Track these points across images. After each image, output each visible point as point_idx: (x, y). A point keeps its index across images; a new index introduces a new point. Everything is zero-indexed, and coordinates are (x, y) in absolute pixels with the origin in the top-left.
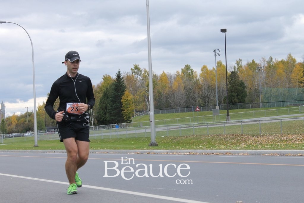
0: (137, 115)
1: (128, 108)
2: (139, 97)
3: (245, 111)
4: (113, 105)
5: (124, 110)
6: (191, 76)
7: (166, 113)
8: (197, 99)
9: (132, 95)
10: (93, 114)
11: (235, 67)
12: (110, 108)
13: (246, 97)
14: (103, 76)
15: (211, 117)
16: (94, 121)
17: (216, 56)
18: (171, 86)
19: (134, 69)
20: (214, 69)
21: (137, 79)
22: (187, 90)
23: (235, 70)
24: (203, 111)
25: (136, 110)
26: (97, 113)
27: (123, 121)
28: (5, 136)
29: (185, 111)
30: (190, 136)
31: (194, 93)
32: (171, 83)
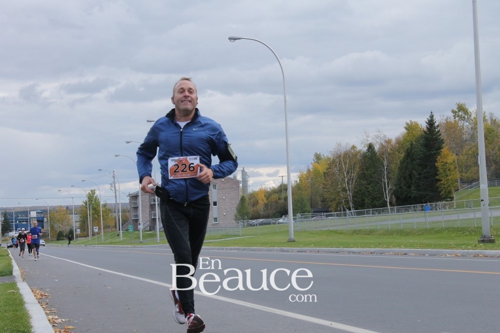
0: (463, 187)
1: (447, 176)
2: (466, 158)
4: (423, 171)
9: (454, 155)
10: (388, 188)
12: (417, 176)
14: (406, 123)
16: (391, 199)
19: (457, 110)
21: (463, 126)
25: (461, 180)
26: (396, 185)
27: (440, 199)
28: (246, 224)
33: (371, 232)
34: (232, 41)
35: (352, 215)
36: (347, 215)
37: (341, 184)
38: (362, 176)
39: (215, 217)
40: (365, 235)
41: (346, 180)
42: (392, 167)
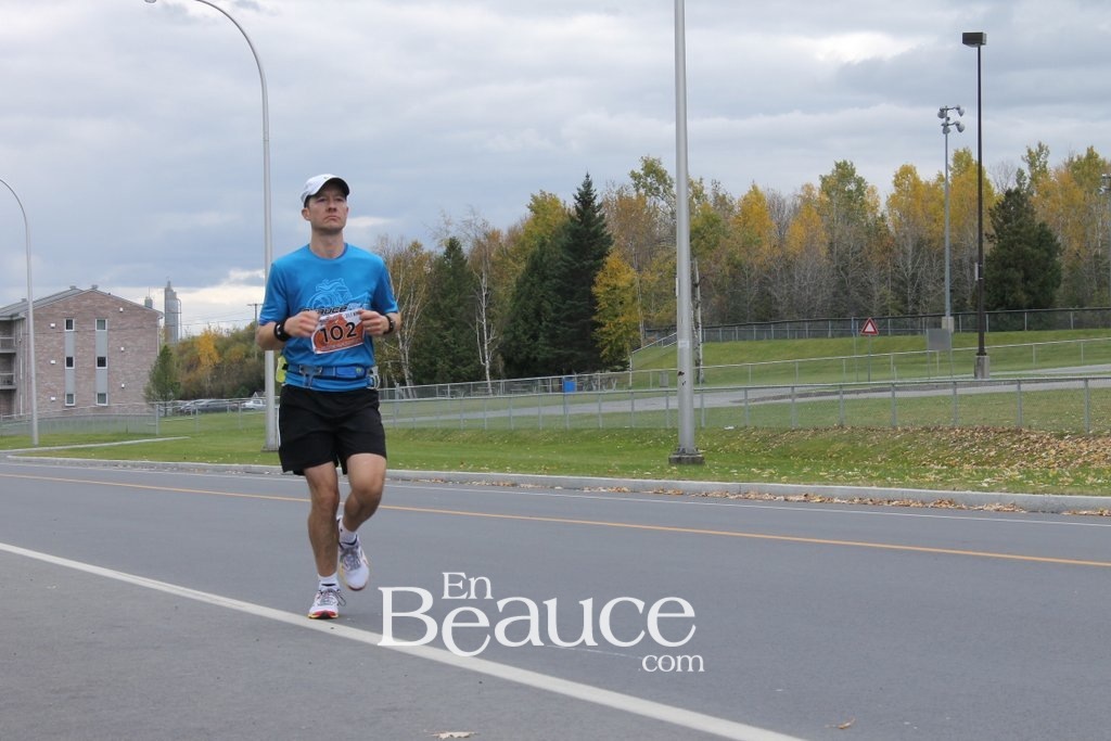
0: (650, 342)
1: (616, 316)
2: (657, 279)
3: (1048, 339)
4: (564, 303)
5: (602, 325)
6: (855, 202)
7: (759, 338)
8: (875, 288)
9: (633, 270)
10: (488, 337)
11: (1020, 174)
12: (552, 314)
13: (1058, 287)
14: (533, 196)
15: (923, 359)
16: (494, 361)
17: (949, 131)
18: (782, 240)
19: (642, 173)
20: (941, 178)
21: (654, 210)
22: (837, 254)
23: (1020, 184)
24: (896, 333)
25: (647, 324)
26: (504, 333)
27: (598, 365)
28: (170, 409)
29: (830, 335)
30: (826, 430)
31: (866, 266)
32: (782, 227)
33: (446, 434)
35: (409, 397)
36: (397, 396)
38: (434, 310)
39: (101, 392)
40: (433, 440)
42: (499, 291)
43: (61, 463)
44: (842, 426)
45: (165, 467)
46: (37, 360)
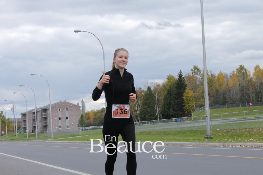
0: (197, 109)
1: (189, 103)
2: (198, 94)
4: (176, 101)
6: (245, 75)
7: (223, 108)
8: (251, 95)
9: (192, 92)
10: (158, 110)
12: (173, 104)
14: (168, 76)
16: (160, 115)
18: (228, 84)
19: (194, 69)
21: (197, 78)
22: (241, 87)
24: (256, 105)
25: (196, 105)
26: (162, 108)
27: (185, 115)
28: (83, 129)
29: (240, 106)
30: (242, 129)
31: (248, 90)
32: (227, 81)
33: (149, 133)
34: (76, 32)
35: (140, 124)
36: (137, 124)
37: (134, 108)
38: (145, 104)
39: (67, 125)
40: (146, 134)
41: (136, 106)
42: (160, 99)
43: (58, 143)
44: (246, 128)
45: (82, 143)
46: (52, 118)
